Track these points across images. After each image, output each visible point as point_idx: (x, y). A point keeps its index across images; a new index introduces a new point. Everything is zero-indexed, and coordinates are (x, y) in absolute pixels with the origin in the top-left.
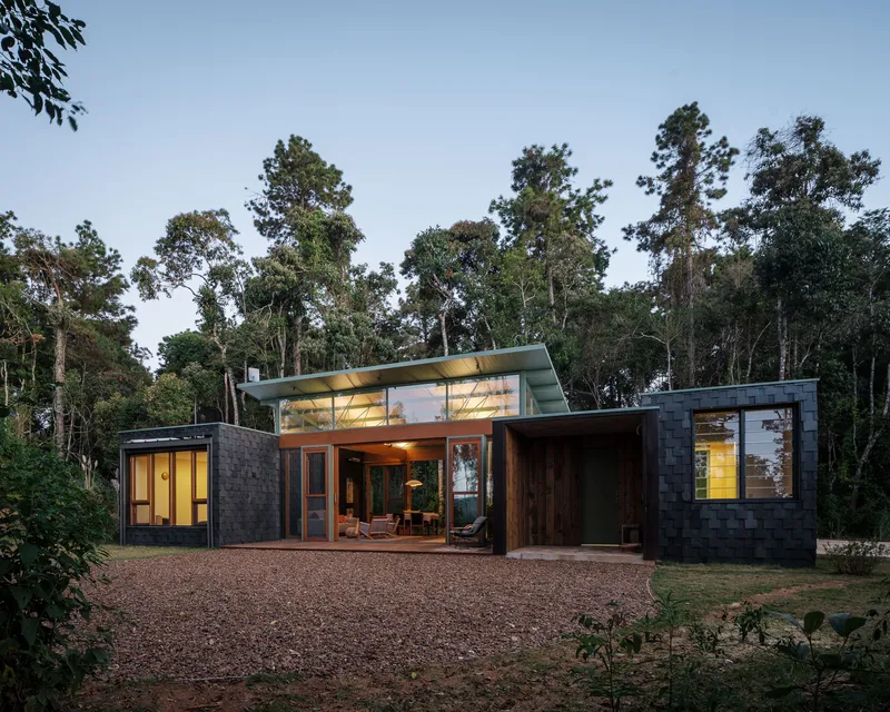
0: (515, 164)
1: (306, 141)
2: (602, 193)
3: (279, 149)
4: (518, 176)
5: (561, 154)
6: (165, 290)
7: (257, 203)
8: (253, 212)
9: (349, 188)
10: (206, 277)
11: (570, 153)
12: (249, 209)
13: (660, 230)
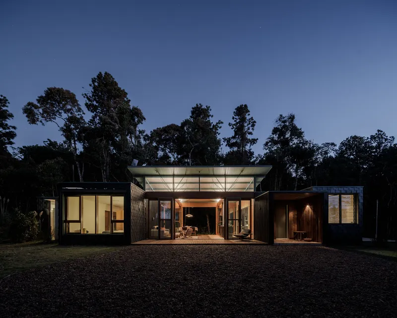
0: (193, 108)
1: (112, 77)
2: (219, 125)
3: (100, 75)
4: (193, 113)
5: (208, 109)
6: (41, 122)
7: (88, 95)
8: (86, 99)
9: (130, 101)
10: (66, 120)
11: (211, 110)
12: (84, 97)
13: (233, 141)
